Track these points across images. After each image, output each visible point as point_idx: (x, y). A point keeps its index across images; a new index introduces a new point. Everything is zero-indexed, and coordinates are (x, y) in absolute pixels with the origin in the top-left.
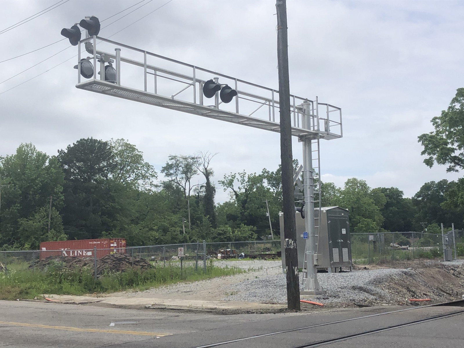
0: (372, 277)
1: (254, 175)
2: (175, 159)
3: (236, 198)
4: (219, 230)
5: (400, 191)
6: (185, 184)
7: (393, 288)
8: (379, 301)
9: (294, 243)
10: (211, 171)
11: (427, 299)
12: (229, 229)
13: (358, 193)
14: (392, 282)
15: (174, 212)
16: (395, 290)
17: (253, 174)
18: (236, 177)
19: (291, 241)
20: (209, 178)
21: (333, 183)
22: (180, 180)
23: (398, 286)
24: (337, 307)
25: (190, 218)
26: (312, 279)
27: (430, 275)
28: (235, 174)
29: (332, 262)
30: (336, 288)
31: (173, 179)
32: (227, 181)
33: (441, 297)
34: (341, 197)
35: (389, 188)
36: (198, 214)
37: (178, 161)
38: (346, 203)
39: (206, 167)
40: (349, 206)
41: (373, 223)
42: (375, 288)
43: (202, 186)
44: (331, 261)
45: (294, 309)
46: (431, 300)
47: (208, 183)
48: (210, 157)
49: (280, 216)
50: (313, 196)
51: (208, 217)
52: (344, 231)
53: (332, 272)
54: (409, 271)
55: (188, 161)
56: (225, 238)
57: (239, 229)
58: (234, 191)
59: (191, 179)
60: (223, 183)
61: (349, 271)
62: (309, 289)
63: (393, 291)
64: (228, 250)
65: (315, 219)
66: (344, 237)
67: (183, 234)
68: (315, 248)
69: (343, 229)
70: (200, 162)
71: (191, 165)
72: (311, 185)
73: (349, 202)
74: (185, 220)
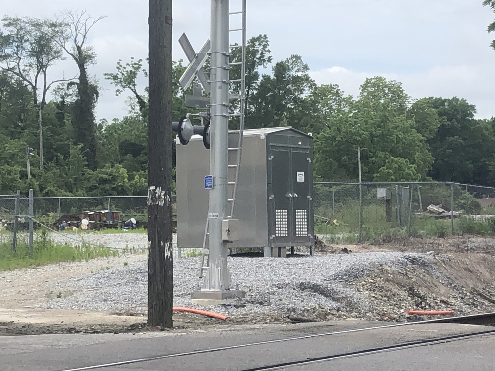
0: (344, 267)
1: (178, 64)
2: (16, 24)
3: (141, 109)
4: (103, 173)
5: (469, 105)
6: (36, 77)
7: (381, 289)
8: (343, 313)
9: (165, 195)
10: (90, 52)
11: (445, 311)
12: (123, 171)
13: (385, 106)
14: (381, 278)
15: (13, 135)
16: (384, 292)
17: (176, 63)
18: (142, 68)
19: (161, 190)
20: (85, 67)
21: (336, 85)
22: (27, 68)
23: (391, 284)
24: (252, 322)
25: (43, 147)
26: (217, 267)
27: (464, 265)
28: (141, 60)
29: (274, 236)
30: (269, 286)
31: (11, 66)
32: (123, 74)
33: (477, 307)
34: (351, 115)
35: (448, 100)
36: (61, 141)
37: (21, 29)
38: (359, 127)
39: (80, 45)
40: (365, 133)
41: (410, 166)
42: (343, 287)
43: (71, 84)
44: (269, 235)
45: (160, 325)
46: (452, 313)
47: (83, 76)
48: (89, 24)
49: (177, 144)
50: (226, 104)
51: (80, 147)
52: (301, 177)
53: (272, 256)
54: (421, 258)
55: (42, 31)
56: (114, 189)
57: (143, 171)
58: (138, 96)
59: (48, 68)
60: (115, 77)
61: (307, 255)
62: (210, 289)
63: (379, 293)
64: (103, 212)
65: (230, 150)
66: (301, 188)
67: (27, 178)
68: (226, 208)
69: (298, 173)
70: (67, 33)
71: (47, 39)
72: (224, 82)
73: (367, 125)
74: (31, 151)
